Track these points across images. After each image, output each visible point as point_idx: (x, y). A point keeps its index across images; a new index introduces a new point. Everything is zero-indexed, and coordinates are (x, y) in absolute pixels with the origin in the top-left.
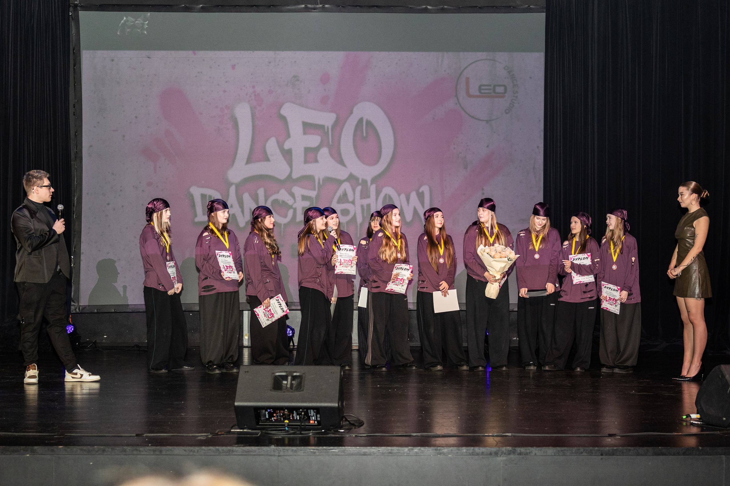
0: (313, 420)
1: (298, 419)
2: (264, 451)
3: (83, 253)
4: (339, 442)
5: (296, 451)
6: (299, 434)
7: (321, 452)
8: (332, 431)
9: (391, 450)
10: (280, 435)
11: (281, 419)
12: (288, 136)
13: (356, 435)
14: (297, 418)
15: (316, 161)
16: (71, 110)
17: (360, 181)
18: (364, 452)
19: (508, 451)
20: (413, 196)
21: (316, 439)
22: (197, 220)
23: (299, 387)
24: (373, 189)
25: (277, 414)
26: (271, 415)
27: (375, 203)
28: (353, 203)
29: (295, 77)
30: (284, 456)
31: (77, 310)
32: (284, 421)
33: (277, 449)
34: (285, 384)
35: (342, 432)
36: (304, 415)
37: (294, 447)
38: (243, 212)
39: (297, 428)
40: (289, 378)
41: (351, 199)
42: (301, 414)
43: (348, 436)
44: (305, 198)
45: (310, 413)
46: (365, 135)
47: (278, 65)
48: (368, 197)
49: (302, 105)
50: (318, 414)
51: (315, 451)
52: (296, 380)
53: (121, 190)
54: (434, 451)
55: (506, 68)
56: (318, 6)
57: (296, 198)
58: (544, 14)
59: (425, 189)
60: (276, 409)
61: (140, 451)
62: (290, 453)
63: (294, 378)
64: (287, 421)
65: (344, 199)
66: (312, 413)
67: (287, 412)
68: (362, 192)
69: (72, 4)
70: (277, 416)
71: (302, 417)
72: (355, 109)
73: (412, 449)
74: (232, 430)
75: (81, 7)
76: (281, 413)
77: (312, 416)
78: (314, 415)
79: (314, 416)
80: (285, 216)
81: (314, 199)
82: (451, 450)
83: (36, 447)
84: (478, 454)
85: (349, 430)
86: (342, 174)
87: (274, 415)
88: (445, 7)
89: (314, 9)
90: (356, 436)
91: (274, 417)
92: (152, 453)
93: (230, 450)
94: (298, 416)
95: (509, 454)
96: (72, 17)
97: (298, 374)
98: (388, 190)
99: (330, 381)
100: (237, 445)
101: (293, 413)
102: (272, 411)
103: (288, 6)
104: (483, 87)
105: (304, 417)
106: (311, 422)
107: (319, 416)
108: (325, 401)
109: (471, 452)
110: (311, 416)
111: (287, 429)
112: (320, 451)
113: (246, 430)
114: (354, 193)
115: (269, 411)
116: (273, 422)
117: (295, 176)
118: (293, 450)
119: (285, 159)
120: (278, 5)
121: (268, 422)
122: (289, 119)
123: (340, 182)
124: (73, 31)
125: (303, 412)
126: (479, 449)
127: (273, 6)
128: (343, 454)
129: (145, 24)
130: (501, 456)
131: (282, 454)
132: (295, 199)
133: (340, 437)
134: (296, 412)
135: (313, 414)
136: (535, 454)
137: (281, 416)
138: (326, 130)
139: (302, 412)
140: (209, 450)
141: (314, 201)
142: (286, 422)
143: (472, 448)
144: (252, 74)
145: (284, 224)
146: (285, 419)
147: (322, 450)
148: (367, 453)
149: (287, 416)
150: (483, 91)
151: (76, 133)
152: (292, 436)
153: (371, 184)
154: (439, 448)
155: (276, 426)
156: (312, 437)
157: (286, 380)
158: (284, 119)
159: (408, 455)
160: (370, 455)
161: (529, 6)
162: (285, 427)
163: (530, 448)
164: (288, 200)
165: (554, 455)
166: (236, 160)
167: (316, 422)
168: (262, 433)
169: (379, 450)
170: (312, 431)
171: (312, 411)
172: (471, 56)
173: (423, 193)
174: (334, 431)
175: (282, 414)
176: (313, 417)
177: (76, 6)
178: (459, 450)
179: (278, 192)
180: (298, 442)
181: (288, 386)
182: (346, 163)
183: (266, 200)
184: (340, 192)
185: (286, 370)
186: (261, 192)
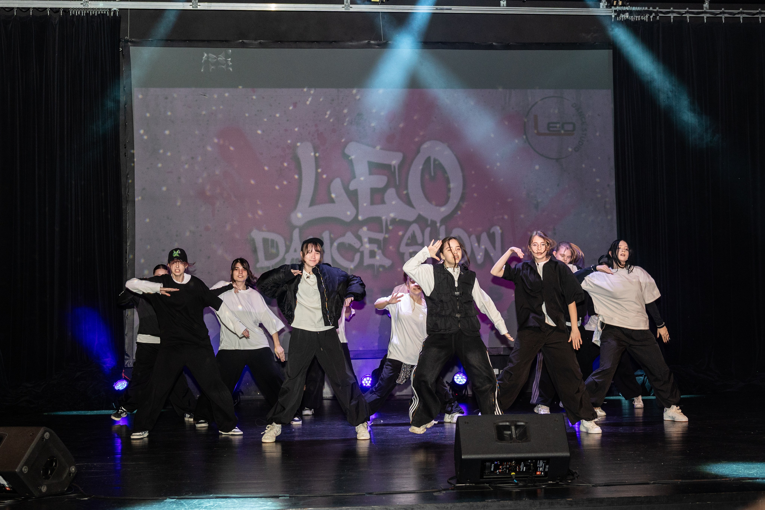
0: (540, 471)
1: (525, 470)
6: (528, 487)
11: (507, 471)
12: (354, 176)
14: (523, 470)
15: (383, 202)
16: (122, 151)
17: (429, 222)
20: (484, 236)
22: (258, 265)
24: (442, 230)
26: (497, 467)
29: (359, 115)
32: (511, 473)
34: (509, 434)
39: (524, 481)
40: (513, 427)
41: (420, 241)
42: (530, 465)
44: (372, 241)
45: (539, 464)
46: (433, 174)
47: (342, 102)
49: (367, 144)
52: (518, 430)
55: (574, 105)
56: (381, 42)
58: (611, 51)
59: (496, 230)
60: (503, 461)
63: (517, 427)
64: (513, 473)
65: (412, 241)
66: (541, 463)
67: (514, 463)
68: (431, 233)
69: (122, 39)
70: (502, 468)
71: (529, 468)
72: (422, 148)
75: (132, 42)
76: (508, 464)
77: (540, 467)
79: (542, 467)
80: (352, 260)
81: (382, 241)
86: (410, 215)
87: (500, 467)
88: (511, 43)
89: (378, 45)
91: (500, 469)
94: (525, 468)
96: (123, 53)
97: (520, 424)
98: (458, 232)
99: (556, 429)
101: (520, 465)
102: (498, 464)
103: (351, 42)
104: (551, 125)
105: (531, 469)
106: (538, 473)
107: (548, 467)
108: (556, 451)
111: (516, 482)
113: (469, 484)
114: (423, 235)
115: (494, 463)
116: (497, 475)
117: (361, 218)
119: (351, 201)
120: (340, 41)
121: (492, 475)
122: (353, 158)
123: (408, 224)
124: (124, 68)
127: (334, 41)
129: (228, 60)
132: (362, 242)
134: (524, 463)
135: (542, 465)
137: (507, 468)
138: (393, 170)
139: (530, 463)
141: (382, 244)
142: (513, 475)
144: (314, 112)
145: (351, 269)
146: (511, 471)
149: (513, 468)
150: (551, 129)
151: (128, 175)
153: (441, 225)
155: (501, 479)
158: (348, 159)
161: (595, 43)
162: (513, 480)
164: (355, 243)
166: (300, 202)
167: (543, 473)
168: (491, 487)
171: (541, 461)
172: (538, 93)
173: (494, 233)
175: (508, 466)
177: (127, 41)
179: (344, 235)
181: (514, 436)
182: (414, 204)
183: (332, 244)
184: (409, 234)
185: (508, 420)
186: (326, 236)
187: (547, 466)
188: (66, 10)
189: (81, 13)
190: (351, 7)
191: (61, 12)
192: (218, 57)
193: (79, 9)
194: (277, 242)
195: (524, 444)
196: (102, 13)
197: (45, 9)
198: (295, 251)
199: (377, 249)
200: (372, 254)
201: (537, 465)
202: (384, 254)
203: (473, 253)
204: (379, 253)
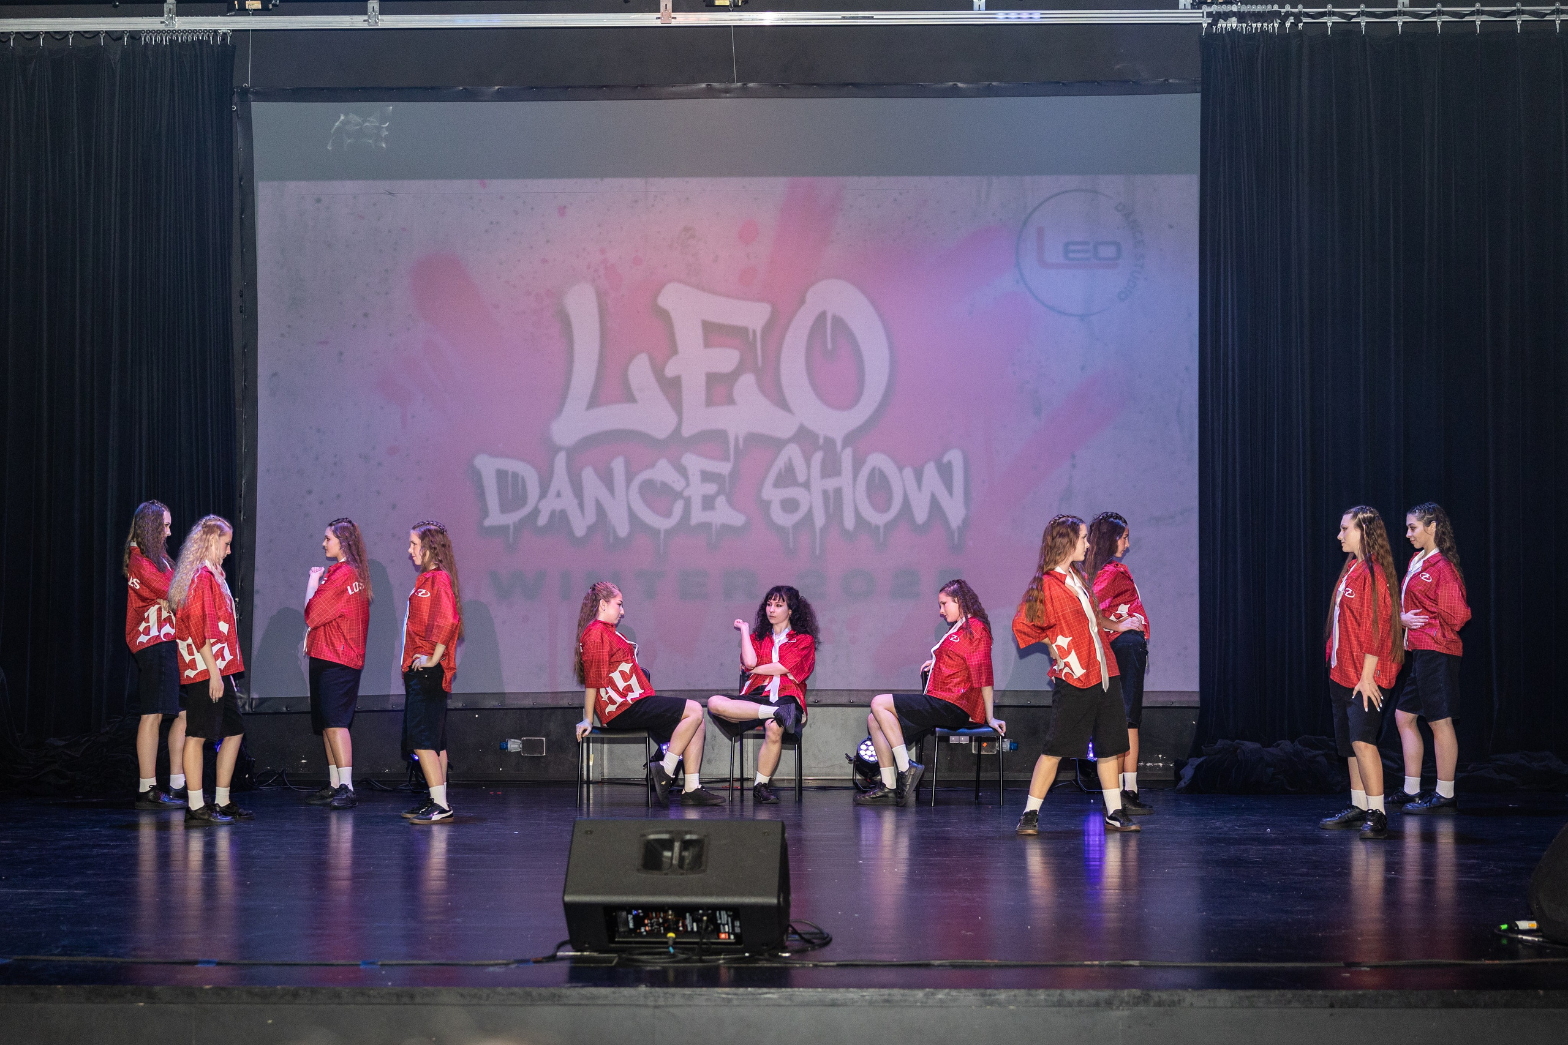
0: (725, 933)
1: (695, 929)
2: (624, 996)
3: (258, 592)
4: (779, 978)
5: (690, 997)
6: (696, 962)
7: (743, 999)
8: (766, 955)
9: (889, 995)
10: (655, 964)
11: (660, 930)
12: (674, 350)
13: (816, 963)
14: (692, 928)
15: (730, 401)
16: (236, 303)
17: (821, 441)
18: (832, 1000)
19: (1134, 997)
20: (930, 470)
21: (732, 971)
22: (488, 523)
23: (698, 864)
24: (847, 457)
25: (651, 920)
26: (639, 922)
27: (851, 486)
28: (807, 485)
29: (686, 229)
30: (667, 1006)
31: (247, 707)
32: (667, 934)
33: (651, 993)
34: (667, 857)
35: (785, 957)
36: (708, 920)
37: (686, 989)
38: (581, 505)
39: (692, 950)
40: (677, 845)
41: (801, 477)
42: (704, 920)
43: (798, 965)
44: (707, 477)
45: (721, 918)
46: (829, 346)
47: (653, 206)
48: (837, 472)
49: (700, 287)
50: (736, 920)
51: (730, 996)
53: (335, 464)
54: (979, 998)
55: (1120, 208)
56: (733, 86)
57: (690, 477)
58: (1197, 97)
59: (955, 457)
60: (649, 909)
61: (369, 996)
62: (678, 1000)
63: (686, 845)
64: (671, 935)
65: (787, 478)
66: (723, 917)
67: (671, 915)
68: (824, 463)
69: (237, 87)
70: (651, 923)
71: (704, 925)
72: (809, 297)
73: (933, 994)
74: (560, 954)
75: (256, 93)
76: (660, 917)
78: (728, 921)
79: (727, 924)
80: (668, 514)
81: (727, 480)
82: (1015, 996)
83: (157, 988)
84: (1070, 1005)
85: (800, 952)
86: (782, 426)
87: (646, 921)
88: (994, 83)
89: (727, 91)
90: (815, 966)
91: (646, 925)
92: (394, 1000)
93: (554, 995)
94: (695, 924)
95: (1137, 1004)
96: (238, 115)
97: (694, 837)
98: (878, 460)
100: (569, 985)
101: (684, 918)
102: (641, 914)
103: (673, 86)
104: (1072, 247)
105: (707, 927)
106: (723, 936)
107: (738, 925)
108: (751, 894)
109: (1055, 999)
110: (721, 924)
111: (671, 950)
112: (740, 997)
113: (588, 953)
114: (809, 467)
115: (634, 912)
117: (687, 431)
118: (684, 994)
119: (668, 398)
120: (653, 85)
121: (633, 938)
122: (673, 315)
123: (778, 444)
124: (240, 143)
125: (705, 916)
126: (1073, 994)
127: (641, 86)
128: (788, 1003)
129: (383, 128)
130: (1118, 1008)
131: (661, 1002)
132: (688, 478)
133: (782, 967)
134: (690, 915)
135: (726, 920)
136: (1192, 1004)
137: (659, 924)
138: (751, 337)
139: (703, 915)
140: (512, 994)
141: (727, 484)
142: (670, 937)
143: (1059, 991)
144: (599, 226)
145: (666, 531)
146: (668, 930)
147: (746, 995)
148: (839, 1002)
149: (671, 923)
150: (1071, 255)
151: (244, 348)
152: (682, 965)
153: (844, 446)
154: (989, 991)
155: (649, 946)
156: (724, 967)
157: (671, 849)
158: (664, 316)
159: (924, 1005)
160: (844, 1005)
161: (1167, 80)
162: (668, 948)
163: (1179, 992)
164: (673, 482)
165: (1232, 1007)
166: (569, 400)
167: (732, 937)
168: (620, 958)
169: (864, 996)
170: (725, 955)
171: (723, 913)
172: (1046, 184)
173: (950, 463)
174: (770, 955)
175: (661, 920)
176: (726, 927)
177: (245, 92)
178: (1031, 995)
179: (653, 465)
180: (695, 978)
181: (675, 862)
182: (792, 405)
183: (629, 481)
184: (780, 464)
185: (671, 829)
186: (618, 466)
187: (737, 923)
188: (134, 36)
189: (162, 40)
190: (673, 18)
191: (126, 39)
192: (365, 121)
193: (159, 32)
194: (523, 478)
196: (201, 38)
197: (97, 34)
198: (559, 495)
199: (718, 493)
200: (708, 503)
201: (717, 920)
202: (731, 503)
203: (906, 504)
204: (721, 501)
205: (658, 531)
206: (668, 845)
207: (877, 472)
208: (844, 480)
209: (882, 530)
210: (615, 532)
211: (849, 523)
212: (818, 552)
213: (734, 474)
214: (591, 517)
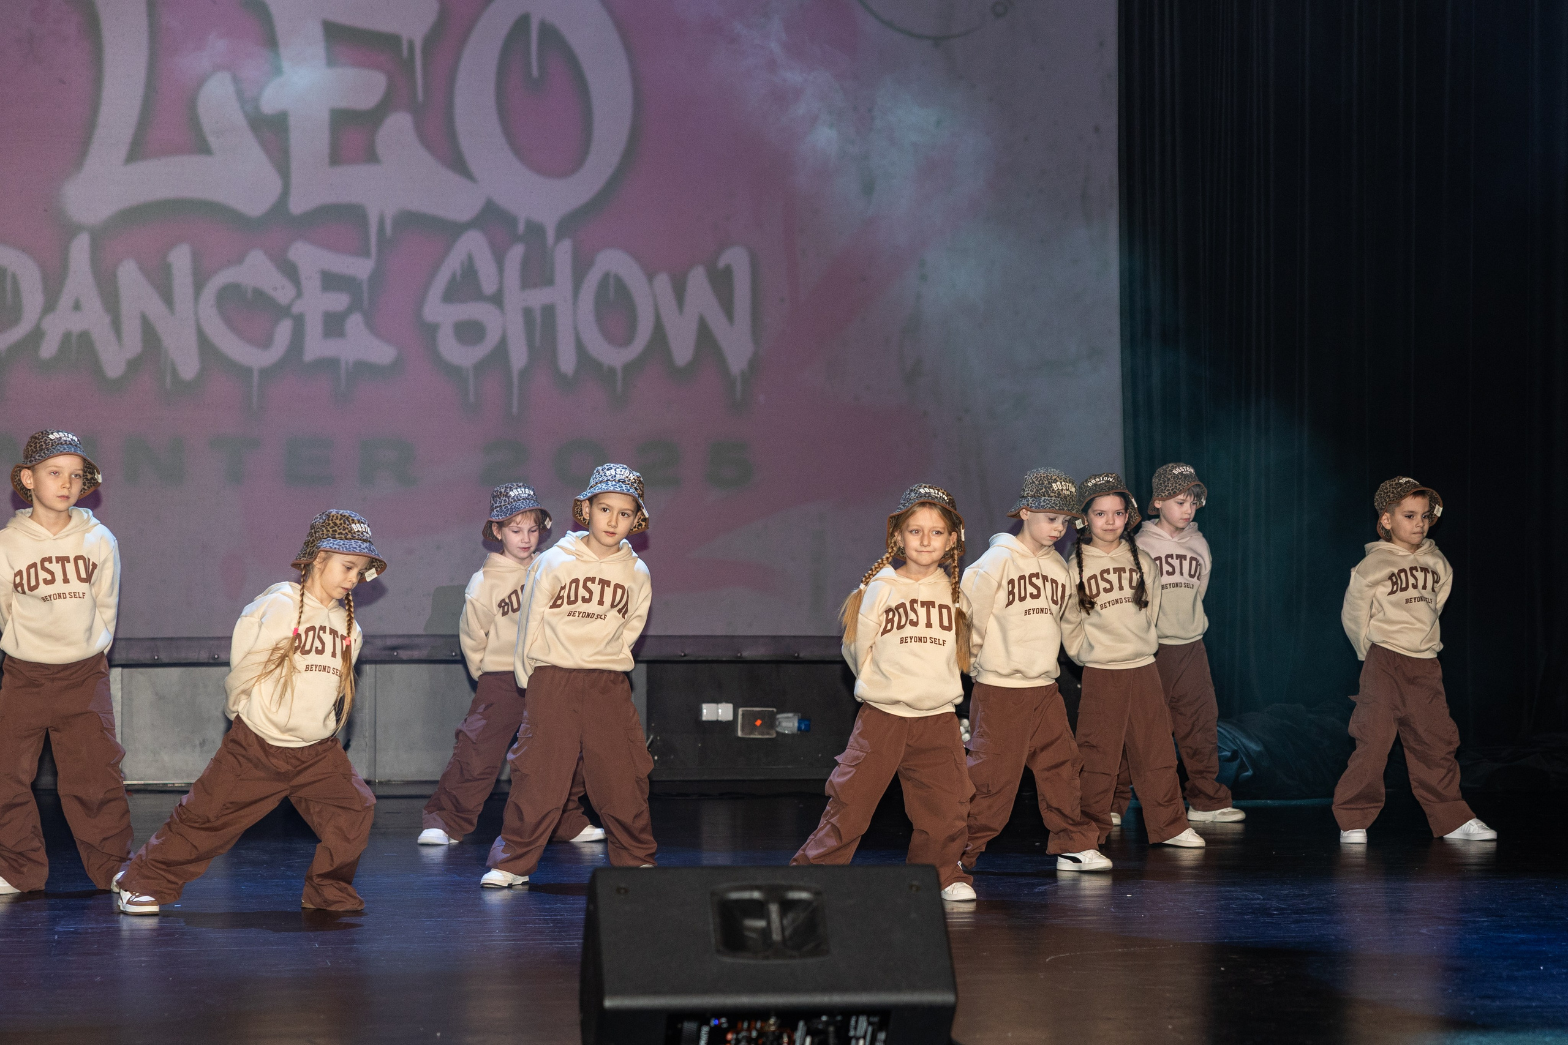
12: (276, 68)
15: (371, 156)
17: (521, 227)
20: (698, 280)
23: (812, 939)
24: (563, 255)
25: (738, 1033)
26: (717, 1037)
27: (570, 303)
28: (497, 299)
34: (755, 929)
38: (116, 325)
40: (774, 909)
41: (489, 286)
42: (824, 1032)
44: (331, 281)
45: (856, 1028)
46: (535, 72)
48: (547, 280)
50: (880, 1029)
52: (790, 916)
57: (304, 282)
59: (736, 258)
60: (740, 1017)
63: (787, 906)
65: (465, 286)
66: (862, 1026)
67: (772, 1025)
68: (526, 264)
70: (736, 1039)
76: (755, 1028)
77: (858, 1039)
78: (866, 1033)
79: (864, 1037)
80: (266, 343)
81: (365, 287)
87: (728, 1036)
98: (613, 261)
101: (794, 1030)
102: (725, 1026)
107: (883, 1038)
108: (913, 988)
110: (854, 1036)
114: (501, 269)
115: (713, 1022)
117: (298, 205)
119: (266, 149)
122: (277, 13)
123: (452, 231)
125: (830, 1025)
132: (299, 283)
134: (806, 1024)
135: (864, 1030)
137: (749, 1040)
138: (405, 52)
139: (827, 1023)
141: (366, 296)
145: (265, 372)
149: (771, 1038)
157: (764, 915)
164: (275, 289)
166: (94, 146)
171: (861, 1020)
173: (728, 271)
175: (754, 1034)
176: (862, 1041)
179: (240, 260)
181: (776, 936)
182: (474, 166)
183: (198, 286)
184: (453, 263)
185: (759, 883)
186: (181, 260)
187: (882, 1036)
194: (14, 277)
195: (810, 961)
198: (77, 307)
199: (349, 311)
200: (334, 325)
201: (848, 1031)
202: (371, 326)
203: (659, 331)
204: (355, 323)
205: (247, 371)
206: (758, 909)
207: (612, 281)
208: (559, 293)
209: (620, 375)
210: (174, 372)
211: (567, 361)
212: (515, 410)
213: (376, 277)
214: (133, 344)
